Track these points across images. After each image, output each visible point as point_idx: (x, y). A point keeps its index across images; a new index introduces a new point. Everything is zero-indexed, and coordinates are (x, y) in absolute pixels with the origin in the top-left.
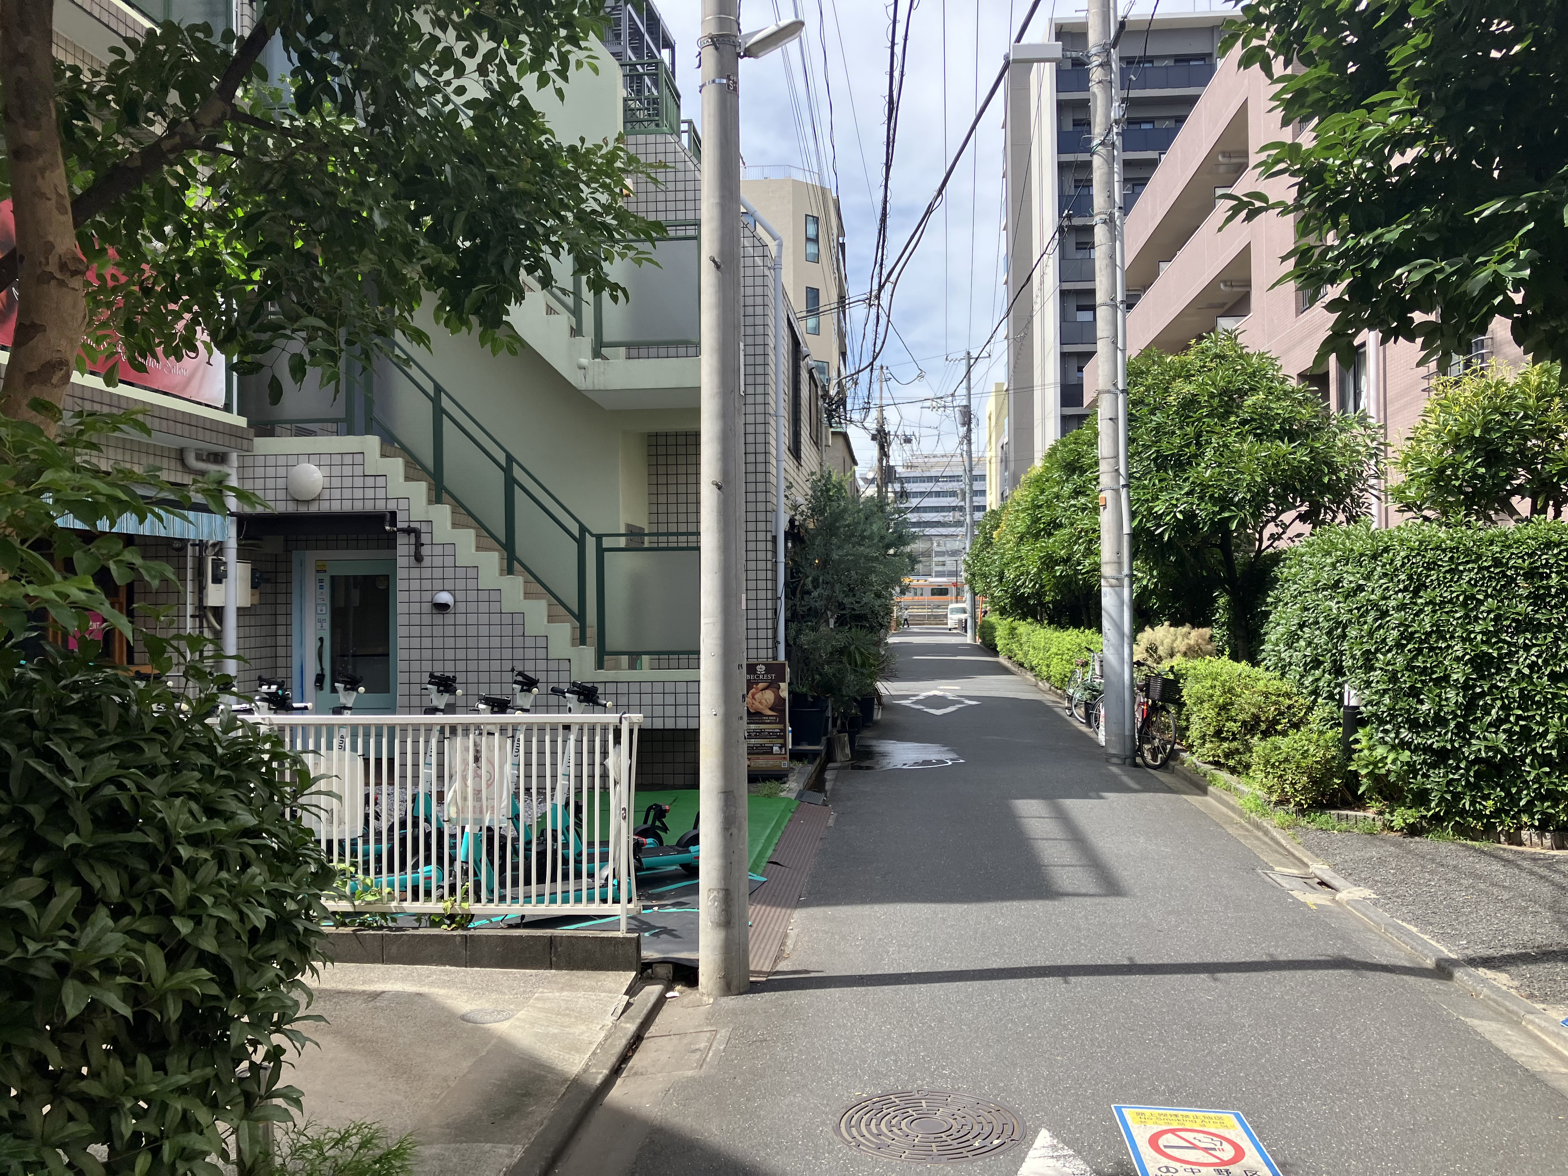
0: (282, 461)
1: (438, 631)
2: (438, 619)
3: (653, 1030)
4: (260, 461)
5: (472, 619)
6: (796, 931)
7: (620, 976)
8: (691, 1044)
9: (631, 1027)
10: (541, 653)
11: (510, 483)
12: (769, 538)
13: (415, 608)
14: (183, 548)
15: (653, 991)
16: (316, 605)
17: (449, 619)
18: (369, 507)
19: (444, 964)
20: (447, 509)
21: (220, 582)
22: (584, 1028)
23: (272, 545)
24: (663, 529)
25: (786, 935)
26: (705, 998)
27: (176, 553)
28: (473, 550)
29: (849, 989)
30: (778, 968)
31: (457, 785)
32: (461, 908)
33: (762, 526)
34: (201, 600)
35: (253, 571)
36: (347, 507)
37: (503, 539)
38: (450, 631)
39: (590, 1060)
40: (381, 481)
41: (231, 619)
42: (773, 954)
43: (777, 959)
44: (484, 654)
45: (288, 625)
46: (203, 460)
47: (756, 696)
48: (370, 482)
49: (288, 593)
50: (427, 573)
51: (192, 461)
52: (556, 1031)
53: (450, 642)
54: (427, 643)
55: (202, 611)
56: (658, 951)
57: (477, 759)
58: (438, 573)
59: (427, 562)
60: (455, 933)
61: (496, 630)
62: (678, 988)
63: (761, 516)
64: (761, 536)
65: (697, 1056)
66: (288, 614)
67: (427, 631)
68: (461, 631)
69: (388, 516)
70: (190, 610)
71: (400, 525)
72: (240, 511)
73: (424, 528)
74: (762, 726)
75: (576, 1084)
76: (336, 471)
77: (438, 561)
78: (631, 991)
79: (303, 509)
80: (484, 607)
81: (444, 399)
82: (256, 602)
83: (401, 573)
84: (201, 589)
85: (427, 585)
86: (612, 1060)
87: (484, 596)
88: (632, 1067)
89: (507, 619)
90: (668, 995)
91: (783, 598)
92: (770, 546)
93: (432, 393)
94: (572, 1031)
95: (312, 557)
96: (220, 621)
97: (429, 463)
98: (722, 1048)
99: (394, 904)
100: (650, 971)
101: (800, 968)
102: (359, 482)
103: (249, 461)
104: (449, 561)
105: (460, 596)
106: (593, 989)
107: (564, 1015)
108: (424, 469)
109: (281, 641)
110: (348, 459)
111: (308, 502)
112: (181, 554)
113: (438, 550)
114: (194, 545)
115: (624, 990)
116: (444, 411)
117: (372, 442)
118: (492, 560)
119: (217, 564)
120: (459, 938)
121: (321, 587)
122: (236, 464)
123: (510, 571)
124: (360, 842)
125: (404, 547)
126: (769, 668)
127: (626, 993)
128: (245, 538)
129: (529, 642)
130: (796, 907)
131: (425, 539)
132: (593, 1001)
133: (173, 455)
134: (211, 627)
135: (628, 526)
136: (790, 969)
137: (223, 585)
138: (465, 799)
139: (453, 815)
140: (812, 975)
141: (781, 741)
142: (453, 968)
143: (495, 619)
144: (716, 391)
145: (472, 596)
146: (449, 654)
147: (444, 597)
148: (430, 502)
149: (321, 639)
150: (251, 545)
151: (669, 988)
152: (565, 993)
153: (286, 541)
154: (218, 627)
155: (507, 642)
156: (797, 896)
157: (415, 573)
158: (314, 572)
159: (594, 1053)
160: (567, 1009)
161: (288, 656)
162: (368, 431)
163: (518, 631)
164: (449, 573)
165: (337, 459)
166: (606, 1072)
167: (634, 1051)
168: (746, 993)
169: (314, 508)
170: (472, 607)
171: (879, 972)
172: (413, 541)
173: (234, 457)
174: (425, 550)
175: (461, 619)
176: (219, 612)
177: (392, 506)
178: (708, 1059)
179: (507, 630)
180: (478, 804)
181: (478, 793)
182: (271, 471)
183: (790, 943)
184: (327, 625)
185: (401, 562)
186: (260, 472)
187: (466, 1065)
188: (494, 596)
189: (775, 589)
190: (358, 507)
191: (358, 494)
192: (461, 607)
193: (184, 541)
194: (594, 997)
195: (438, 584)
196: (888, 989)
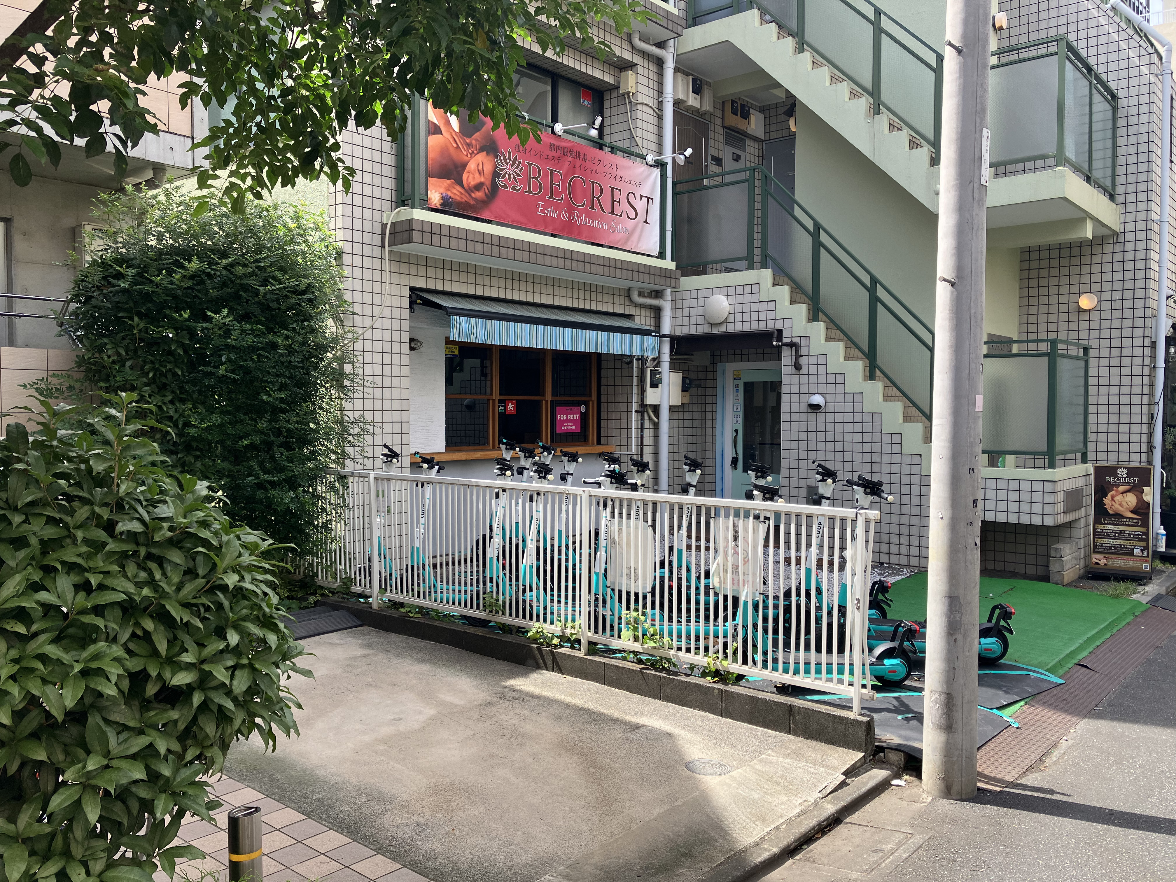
0: (701, 294)
1: (812, 427)
2: (812, 417)
3: (856, 817)
4: (687, 295)
5: (839, 417)
6: (1070, 742)
7: (847, 754)
8: (880, 842)
9: (830, 808)
10: (896, 449)
11: (874, 301)
12: (1147, 342)
13: (795, 408)
14: (631, 362)
15: (878, 775)
16: (734, 404)
17: (821, 417)
18: (762, 326)
19: (705, 710)
20: (820, 327)
21: (657, 386)
22: (784, 799)
23: (701, 358)
24: (1032, 337)
25: (1056, 745)
26: (925, 795)
27: (626, 366)
28: (842, 359)
29: (1087, 824)
30: (1024, 781)
31: (720, 559)
32: (721, 665)
33: (1139, 332)
34: (642, 400)
35: (684, 379)
36: (746, 328)
37: (866, 349)
38: (821, 427)
39: (769, 833)
40: (771, 305)
41: (665, 414)
42: (1025, 765)
43: (1030, 769)
44: (848, 447)
45: (714, 419)
46: (644, 297)
47: (1116, 499)
48: (763, 306)
49: (714, 395)
50: (804, 379)
51: (636, 297)
52: (757, 796)
53: (821, 436)
54: (803, 436)
55: (643, 407)
56: (900, 736)
57: (735, 539)
58: (813, 379)
59: (804, 370)
60: (714, 686)
61: (858, 427)
62: (906, 777)
63: (1139, 323)
64: (1138, 342)
65: (875, 857)
66: (714, 411)
67: (803, 426)
68: (830, 427)
69: (775, 335)
70: (635, 407)
71: (785, 340)
72: (673, 333)
73: (803, 342)
74: (1122, 528)
75: (739, 856)
76: (739, 299)
77: (813, 370)
78: (851, 772)
79: (715, 331)
80: (849, 408)
81: (822, 235)
82: (687, 401)
83: (785, 380)
84: (642, 392)
85: (804, 389)
86: (788, 838)
87: (849, 398)
88: (811, 851)
89: (868, 418)
90: (894, 782)
91: (1161, 404)
92: (1148, 351)
93: (812, 229)
94: (771, 800)
95: (731, 368)
96: (657, 415)
97: (809, 287)
98: (905, 856)
99: (672, 652)
100: (882, 755)
101: (1046, 786)
102: (755, 307)
103: (679, 296)
104: (822, 369)
105: (830, 398)
106: (815, 762)
107: (776, 782)
108: (803, 292)
109: (709, 431)
110: (748, 289)
111: (719, 325)
112: (630, 366)
113: (813, 360)
114: (638, 360)
115: (844, 769)
116: (821, 244)
117: (767, 274)
118: (858, 366)
119: (654, 373)
120: (716, 691)
121: (737, 391)
122: (669, 298)
123: (871, 377)
124: (649, 596)
125: (787, 358)
126: (1132, 471)
127: (844, 774)
128: (676, 354)
129: (886, 438)
130: (1085, 716)
131: (803, 351)
132: (809, 773)
133: (622, 293)
134: (650, 419)
135: (990, 335)
136: (1036, 784)
137: (659, 389)
138: (726, 571)
139: (717, 585)
140: (1055, 797)
141: (1144, 544)
142: (712, 716)
143: (858, 418)
144: (953, 183)
145: (840, 398)
146: (821, 446)
147: (817, 399)
148: (809, 321)
149: (736, 431)
150: (684, 359)
151: (897, 776)
152: (789, 760)
153: (713, 356)
154: (656, 420)
155: (867, 438)
156: (1093, 704)
157: (795, 380)
158: (732, 379)
159: (778, 828)
160: (782, 776)
161: (714, 443)
162: (764, 266)
163: (877, 428)
164: (822, 379)
165: (740, 290)
166: (775, 850)
167: (824, 833)
168: (968, 800)
169: (723, 329)
170: (839, 408)
171: (1137, 811)
172: (794, 353)
173: (668, 292)
174: (804, 361)
175: (830, 417)
176: (656, 409)
177: (779, 325)
178: (883, 865)
179: (868, 428)
180: (735, 577)
181: (736, 567)
182: (694, 303)
183: (1055, 754)
184: (741, 420)
185: (785, 370)
186: (686, 303)
187: (658, 810)
188: (858, 398)
189: (1151, 395)
190: (754, 327)
191: (755, 317)
192: (831, 408)
193: (631, 357)
194: (812, 770)
195: (813, 389)
196: (1133, 834)
